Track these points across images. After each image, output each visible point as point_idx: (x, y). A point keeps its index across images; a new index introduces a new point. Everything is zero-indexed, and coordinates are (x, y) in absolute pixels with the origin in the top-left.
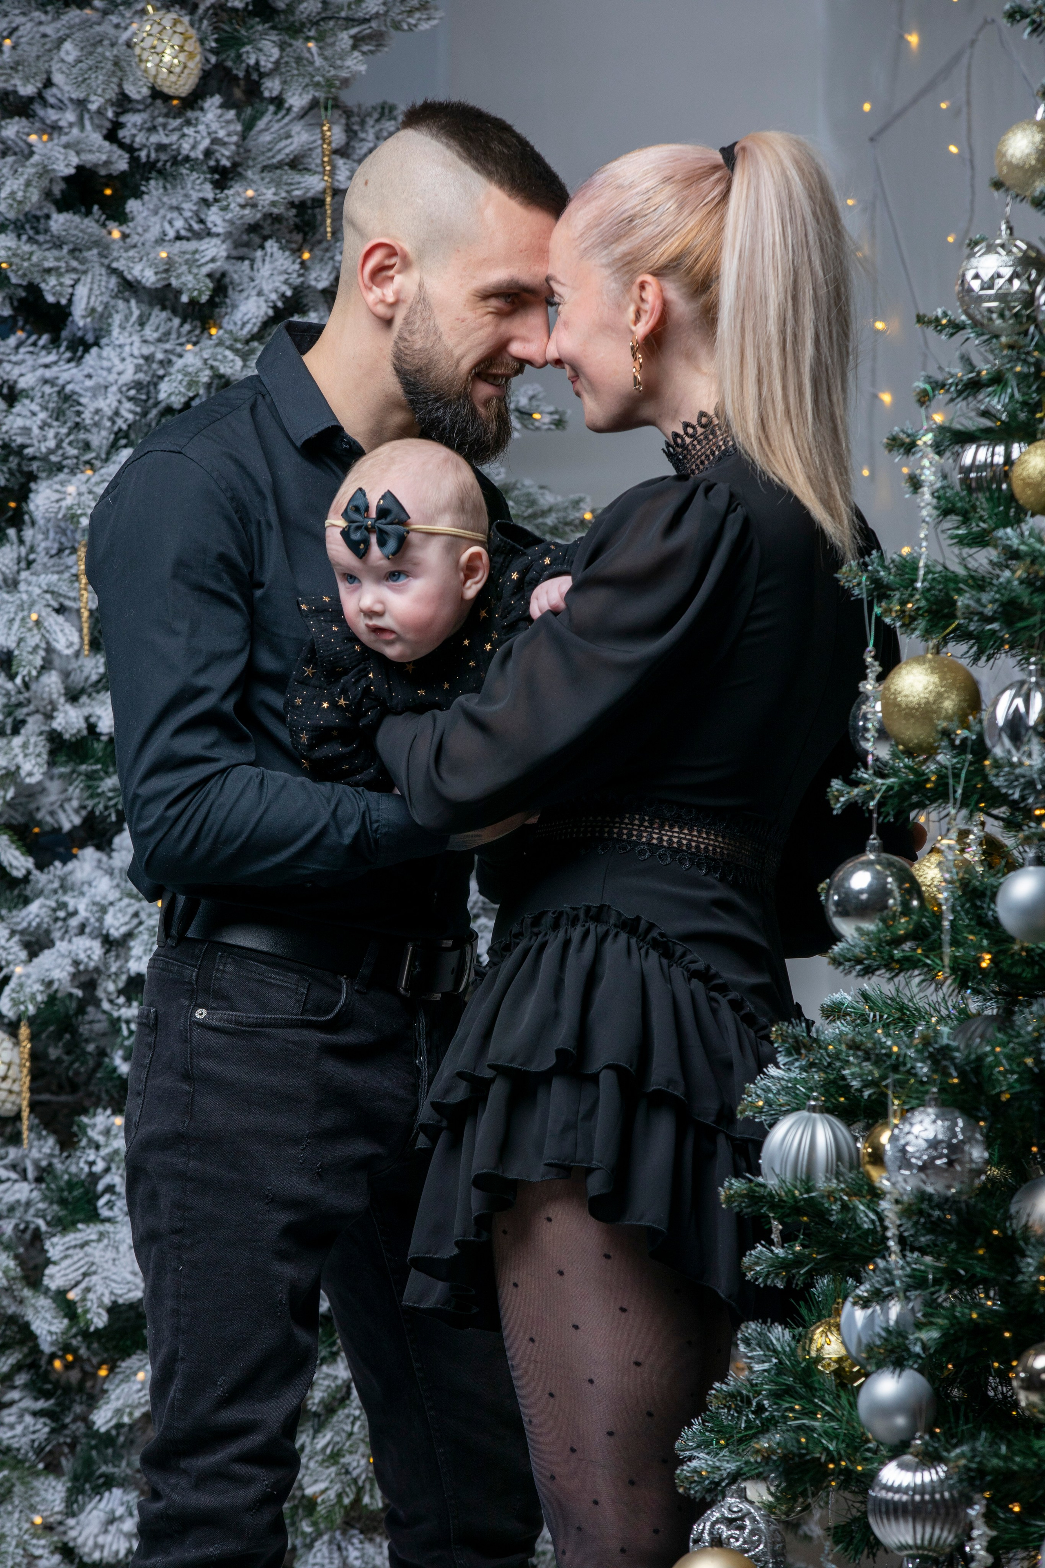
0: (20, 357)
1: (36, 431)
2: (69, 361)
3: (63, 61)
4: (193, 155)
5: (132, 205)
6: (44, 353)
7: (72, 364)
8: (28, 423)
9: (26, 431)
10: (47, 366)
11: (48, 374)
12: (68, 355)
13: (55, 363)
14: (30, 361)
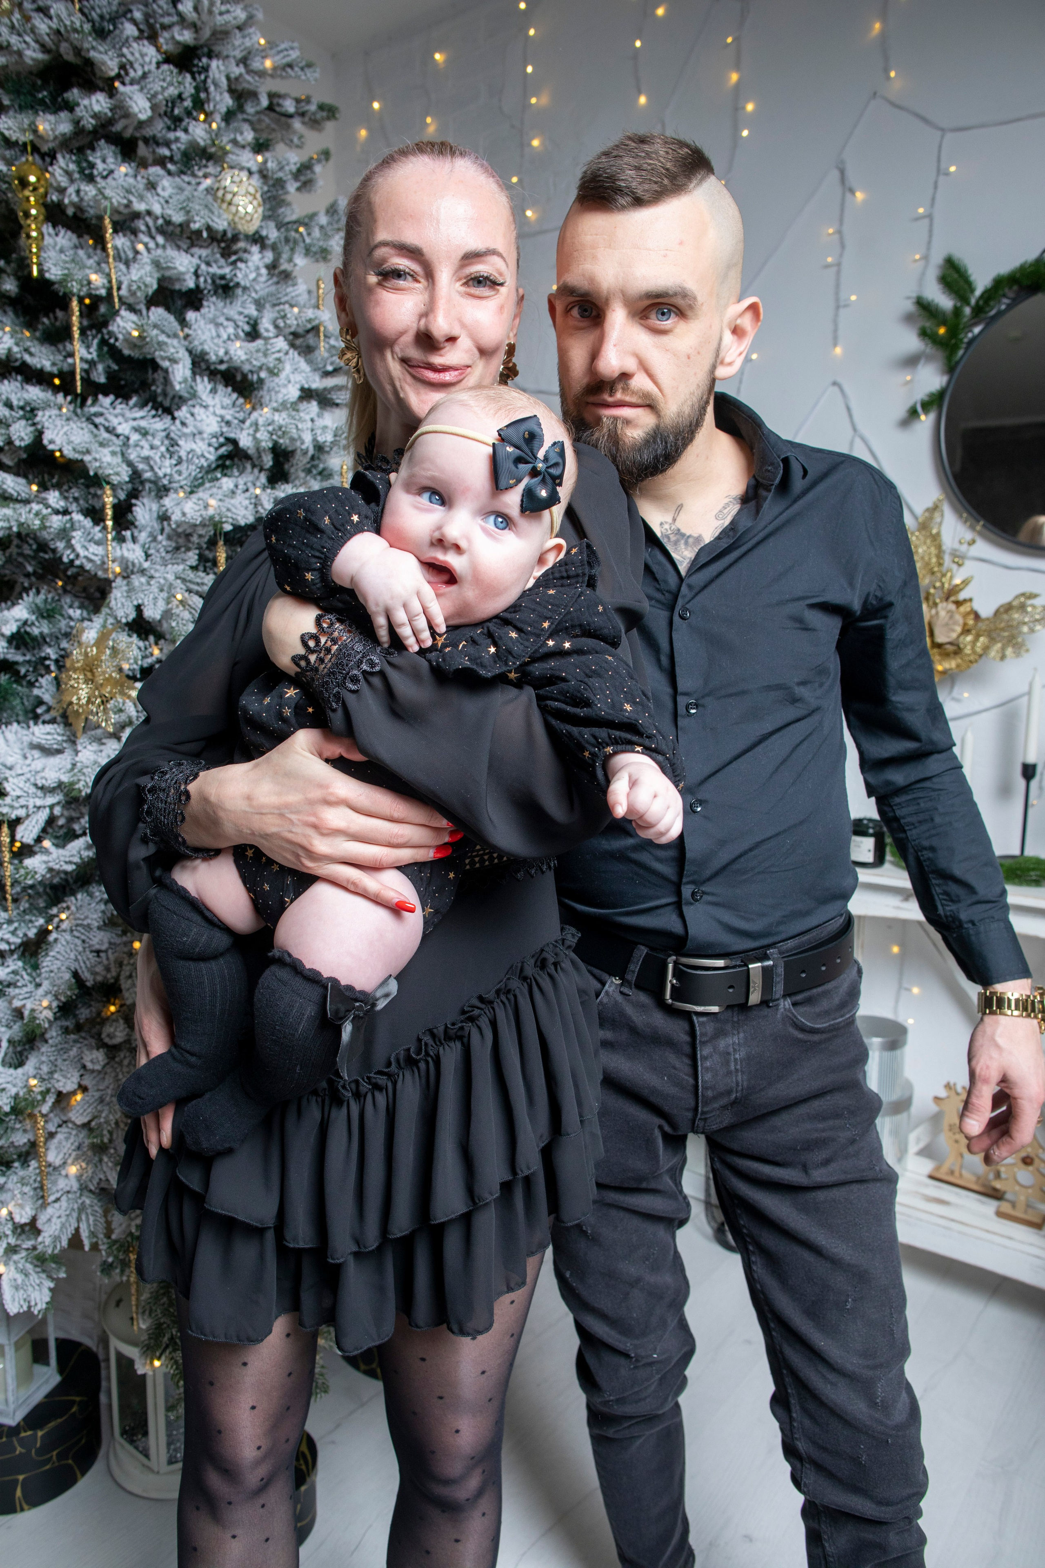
0: (118, 411)
1: (157, 458)
2: (154, 417)
3: (158, 195)
4: (242, 283)
5: (191, 315)
6: (136, 409)
7: (157, 419)
8: (151, 453)
9: (147, 459)
10: (135, 419)
11: (143, 423)
12: (153, 412)
13: (142, 418)
14: (129, 414)
